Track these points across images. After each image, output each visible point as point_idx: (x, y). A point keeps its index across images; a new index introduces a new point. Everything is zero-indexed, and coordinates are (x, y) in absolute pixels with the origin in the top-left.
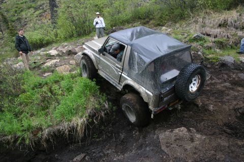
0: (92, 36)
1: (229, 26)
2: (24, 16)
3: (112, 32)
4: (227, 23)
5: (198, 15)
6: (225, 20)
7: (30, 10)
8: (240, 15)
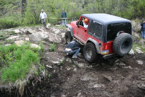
2: (6, 8)
3: (58, 24)
7: (10, 5)
8: (137, 24)
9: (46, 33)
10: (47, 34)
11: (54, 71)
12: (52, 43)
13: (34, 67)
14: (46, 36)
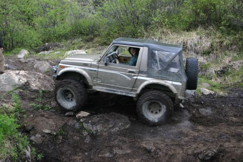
0: (15, 54)
1: (189, 50)
3: (44, 50)
4: (187, 47)
5: (154, 35)
6: (184, 43)
8: (201, 38)
9: (22, 72)
10: (24, 76)
12: (36, 91)
13: (8, 144)
14: (24, 80)
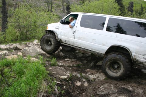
0: (32, 41)
11: (65, 87)
